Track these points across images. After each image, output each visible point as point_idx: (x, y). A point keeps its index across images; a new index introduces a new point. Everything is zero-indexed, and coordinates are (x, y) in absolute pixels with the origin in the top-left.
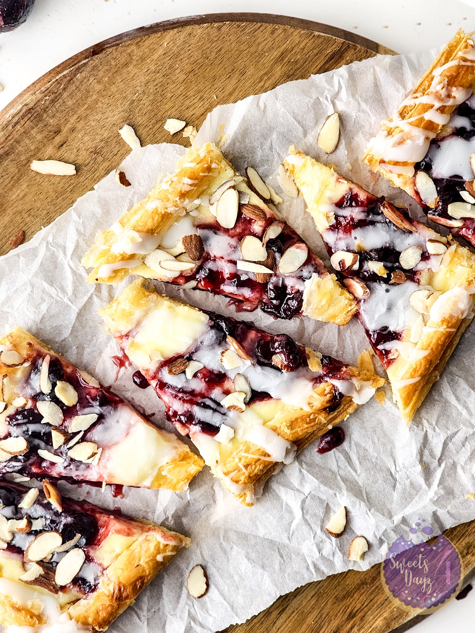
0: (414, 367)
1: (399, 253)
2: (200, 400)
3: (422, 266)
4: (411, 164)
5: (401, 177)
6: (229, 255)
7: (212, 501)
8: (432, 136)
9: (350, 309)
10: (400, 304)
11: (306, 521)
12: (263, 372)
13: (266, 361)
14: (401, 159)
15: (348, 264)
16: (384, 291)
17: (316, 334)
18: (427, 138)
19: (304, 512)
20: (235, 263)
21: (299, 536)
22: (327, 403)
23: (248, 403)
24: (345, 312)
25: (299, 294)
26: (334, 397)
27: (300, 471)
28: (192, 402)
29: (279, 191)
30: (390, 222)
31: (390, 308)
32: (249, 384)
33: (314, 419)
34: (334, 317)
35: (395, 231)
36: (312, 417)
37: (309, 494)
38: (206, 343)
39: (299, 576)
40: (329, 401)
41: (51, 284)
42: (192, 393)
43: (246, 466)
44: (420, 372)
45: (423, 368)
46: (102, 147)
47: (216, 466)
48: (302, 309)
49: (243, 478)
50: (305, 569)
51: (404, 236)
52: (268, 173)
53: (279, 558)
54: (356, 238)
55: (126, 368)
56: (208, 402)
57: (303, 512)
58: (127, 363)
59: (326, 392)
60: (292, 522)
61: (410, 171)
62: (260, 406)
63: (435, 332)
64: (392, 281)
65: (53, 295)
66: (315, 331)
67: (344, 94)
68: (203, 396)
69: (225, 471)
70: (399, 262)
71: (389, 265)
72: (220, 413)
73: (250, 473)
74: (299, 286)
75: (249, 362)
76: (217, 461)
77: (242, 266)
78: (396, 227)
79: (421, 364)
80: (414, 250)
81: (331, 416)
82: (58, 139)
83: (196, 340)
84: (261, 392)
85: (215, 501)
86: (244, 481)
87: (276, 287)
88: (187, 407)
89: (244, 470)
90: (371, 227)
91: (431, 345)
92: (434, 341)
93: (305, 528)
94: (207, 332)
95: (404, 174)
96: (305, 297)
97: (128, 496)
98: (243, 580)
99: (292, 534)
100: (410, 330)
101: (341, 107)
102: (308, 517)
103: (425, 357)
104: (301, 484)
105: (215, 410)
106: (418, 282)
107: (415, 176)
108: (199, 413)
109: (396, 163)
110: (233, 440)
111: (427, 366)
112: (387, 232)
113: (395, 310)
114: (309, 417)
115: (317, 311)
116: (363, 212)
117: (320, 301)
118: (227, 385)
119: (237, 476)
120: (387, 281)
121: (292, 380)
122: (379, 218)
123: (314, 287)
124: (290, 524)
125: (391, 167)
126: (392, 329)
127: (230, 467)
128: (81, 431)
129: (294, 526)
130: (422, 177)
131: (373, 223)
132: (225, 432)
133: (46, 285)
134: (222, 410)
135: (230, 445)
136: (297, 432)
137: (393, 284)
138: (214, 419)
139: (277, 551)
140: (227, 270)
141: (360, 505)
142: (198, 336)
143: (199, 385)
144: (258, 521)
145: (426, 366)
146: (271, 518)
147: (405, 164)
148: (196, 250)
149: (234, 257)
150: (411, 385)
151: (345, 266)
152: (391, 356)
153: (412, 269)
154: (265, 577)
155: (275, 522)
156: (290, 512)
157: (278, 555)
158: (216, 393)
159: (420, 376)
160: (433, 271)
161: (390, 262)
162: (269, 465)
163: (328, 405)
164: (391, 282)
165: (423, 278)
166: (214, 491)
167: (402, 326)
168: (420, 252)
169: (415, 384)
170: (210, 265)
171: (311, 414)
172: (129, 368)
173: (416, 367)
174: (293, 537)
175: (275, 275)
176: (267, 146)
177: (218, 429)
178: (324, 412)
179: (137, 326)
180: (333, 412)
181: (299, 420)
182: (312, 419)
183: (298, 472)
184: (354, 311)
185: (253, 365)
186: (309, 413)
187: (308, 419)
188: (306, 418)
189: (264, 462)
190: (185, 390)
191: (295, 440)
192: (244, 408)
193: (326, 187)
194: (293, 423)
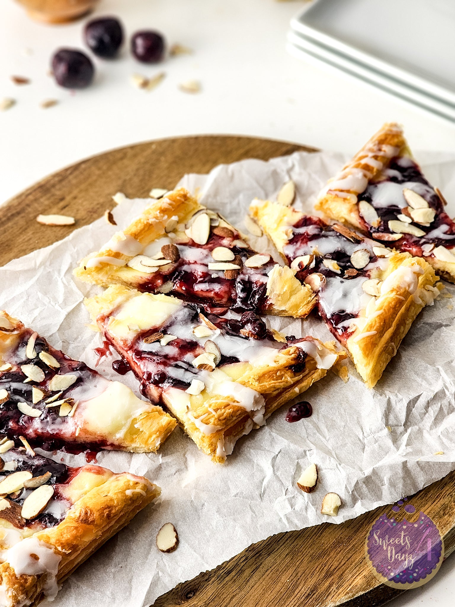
0: (370, 324)
1: (350, 257)
2: (173, 363)
3: (371, 266)
4: (355, 193)
5: (346, 201)
6: (201, 260)
7: (183, 467)
8: (370, 175)
9: (310, 299)
10: (354, 292)
11: (277, 477)
12: (232, 339)
13: (235, 334)
14: (345, 187)
15: (305, 264)
16: (339, 283)
18: (365, 176)
19: (275, 468)
20: (207, 266)
21: (270, 494)
22: (292, 360)
23: (218, 366)
24: (305, 302)
25: (263, 286)
26: (299, 357)
27: (270, 435)
28: (165, 364)
30: (340, 235)
31: (345, 295)
32: (220, 351)
33: (281, 377)
34: (297, 307)
35: (345, 241)
36: (278, 374)
37: (279, 453)
38: (179, 318)
39: (271, 527)
40: (294, 359)
41: (45, 294)
42: (166, 356)
43: (216, 410)
44: (375, 328)
45: (378, 324)
46: (98, 208)
47: (187, 413)
48: (266, 295)
49: (212, 420)
50: (278, 521)
51: (353, 245)
53: (251, 512)
54: (311, 247)
55: (107, 357)
56: (180, 363)
57: (274, 468)
58: (108, 353)
59: (291, 353)
60: (263, 480)
61: (354, 200)
62: (230, 368)
63: (386, 299)
64: (346, 276)
65: (46, 303)
67: (297, 169)
68: (175, 359)
69: (195, 415)
70: (350, 262)
71: (342, 264)
72: (192, 372)
73: (220, 416)
74: (263, 280)
75: (218, 331)
76: (188, 407)
77: (212, 267)
78: (346, 238)
79: (376, 322)
80: (363, 253)
81: (296, 378)
82: (62, 204)
83: (170, 316)
84: (230, 357)
85: (187, 467)
86: (214, 422)
87: (243, 281)
88: (161, 368)
89: (214, 413)
90: (324, 238)
91: (384, 308)
92: (386, 304)
93: (276, 485)
94: (181, 310)
95: (348, 197)
96: (268, 287)
97: (101, 462)
98: (215, 534)
99: (264, 491)
100: (365, 310)
101: (295, 177)
102: (278, 474)
103: (379, 316)
104: (271, 445)
105: (187, 370)
106: (369, 276)
107: (357, 204)
108: (171, 372)
109: (342, 191)
110: (203, 392)
111: (382, 324)
112: (339, 242)
113: (349, 296)
114: (276, 374)
115: (280, 298)
116: (317, 228)
117: (283, 288)
118: (198, 351)
119: (207, 418)
120: (342, 275)
121: (259, 346)
122: (331, 233)
123: (276, 275)
124: (262, 482)
125: (338, 193)
126: (348, 311)
127: (199, 412)
128: (60, 391)
129: (265, 483)
130: (364, 205)
131: (326, 237)
132: (196, 386)
133: (40, 295)
134: (194, 370)
135: (200, 397)
136: (265, 386)
137: (346, 278)
138: (186, 377)
139: (249, 508)
140: (199, 270)
141: (330, 461)
142: (172, 312)
143: (173, 351)
144: (229, 482)
145: (380, 323)
146: (242, 477)
147: (348, 191)
148: (173, 254)
149: (205, 261)
150: (368, 337)
151: (303, 265)
153: (362, 269)
154: (237, 528)
155: (246, 481)
156: (262, 471)
157: (250, 511)
158: (188, 357)
159: (376, 330)
160: (381, 268)
161: (343, 262)
163: (293, 362)
164: (345, 277)
165: (373, 273)
166: (186, 459)
167: (358, 307)
168: (369, 255)
169: (372, 337)
170: (185, 268)
171: (278, 370)
172: (109, 357)
173: (372, 324)
174: (265, 495)
175: (242, 273)
176: (235, 203)
177: (189, 385)
178: (290, 371)
179: (118, 308)
180: (299, 374)
181: (266, 375)
182: (279, 376)
183: (268, 435)
184: (314, 302)
185: (222, 334)
186: (275, 369)
187: (275, 375)
188: (272, 374)
189: (234, 407)
190: (159, 354)
191: (263, 392)
192: (214, 366)
193: (284, 216)
194: (260, 378)
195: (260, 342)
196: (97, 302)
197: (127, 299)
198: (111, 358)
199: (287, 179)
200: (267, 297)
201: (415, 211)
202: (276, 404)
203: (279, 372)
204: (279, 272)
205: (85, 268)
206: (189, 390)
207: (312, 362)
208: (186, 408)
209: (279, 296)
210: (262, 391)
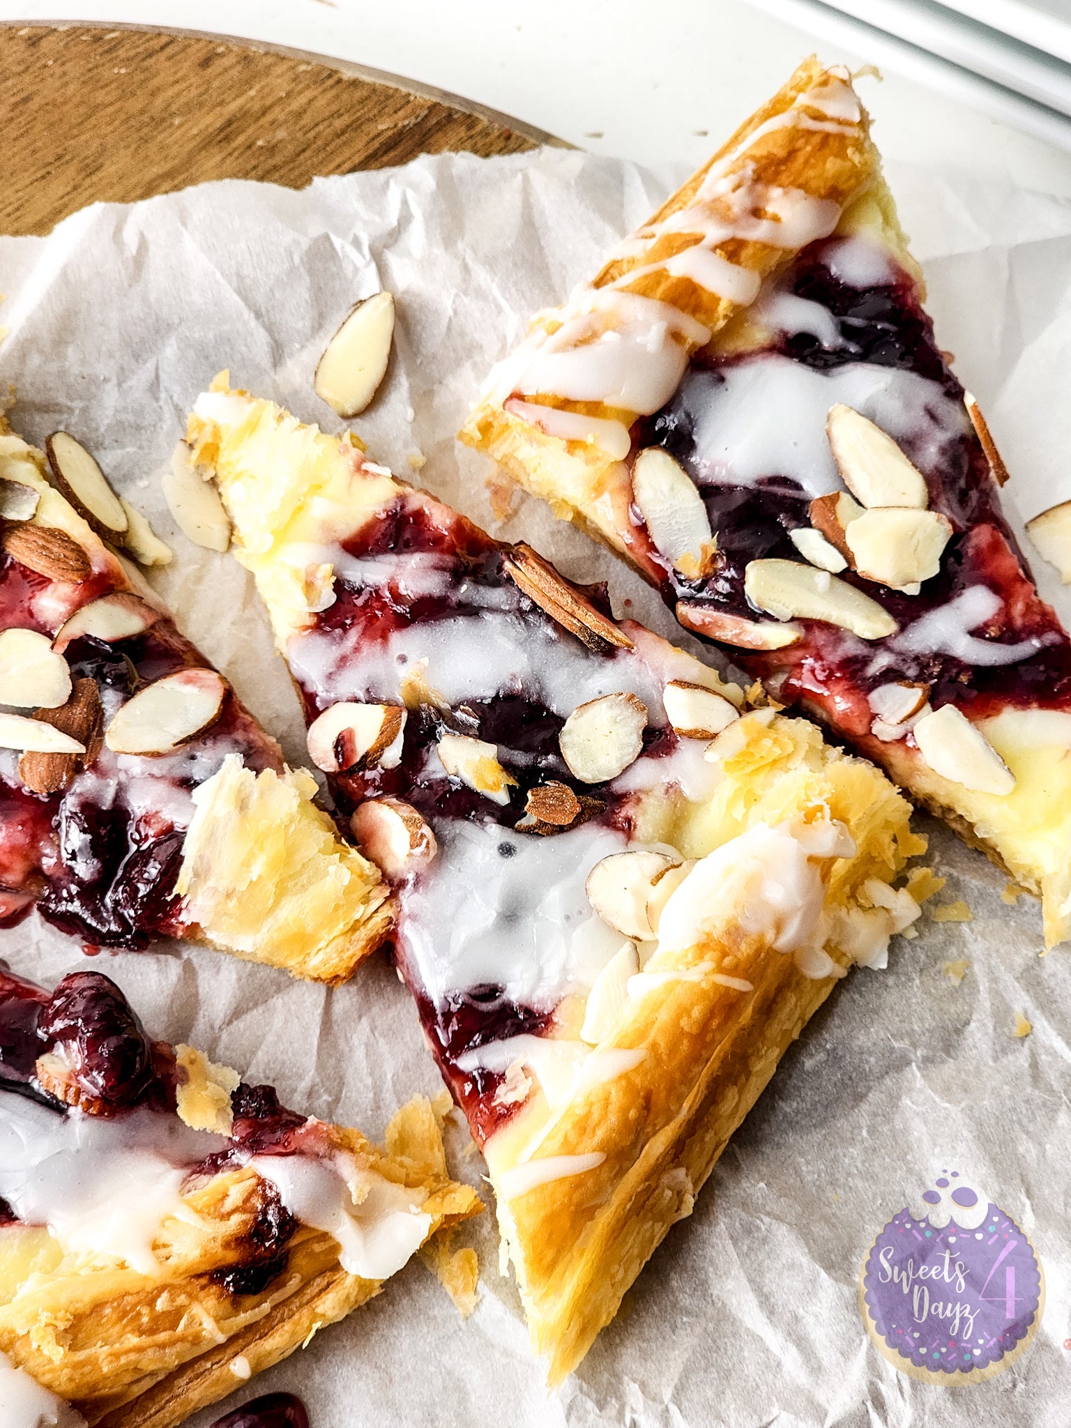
0: (580, 1111)
1: (560, 721)
3: (648, 774)
4: (622, 414)
5: (579, 452)
8: (696, 333)
9: (360, 912)
10: (553, 900)
13: (13, 1077)
14: (582, 390)
15: (363, 744)
16: (495, 851)
17: (240, 1025)
18: (675, 336)
22: (227, 1245)
24: (341, 927)
25: (171, 842)
26: (259, 1229)
29: (166, 526)
30: (535, 608)
31: (511, 916)
33: (173, 1317)
34: (302, 941)
35: (550, 642)
36: (161, 1304)
40: (239, 1241)
44: (600, 1134)
45: (613, 1119)
51: (582, 664)
52: (137, 471)
54: (403, 659)
59: (229, 1204)
61: (616, 442)
63: (670, 987)
64: (530, 820)
66: (237, 1013)
67: (416, 236)
70: (558, 754)
71: (521, 759)
74: (173, 812)
78: (557, 627)
79: (607, 1102)
80: (616, 711)
81: (244, 1318)
87: (90, 813)
90: (462, 622)
91: (652, 1033)
92: (664, 1017)
95: (590, 440)
96: (188, 850)
101: (405, 276)
103: (625, 1076)
106: (627, 830)
107: (630, 461)
109: (565, 404)
111: (632, 1114)
112: (521, 643)
113: (531, 926)
114: (151, 1303)
115: (232, 904)
116: (437, 568)
117: (247, 864)
120: (508, 816)
122: (496, 596)
125: (546, 413)
126: (515, 994)
130: (655, 465)
131: (471, 611)
136: (95, 1362)
137: (531, 832)
145: (625, 1111)
147: (594, 409)
150: (562, 1180)
151: (353, 751)
152: (504, 1095)
153: (607, 784)
159: (602, 1148)
160: (687, 791)
161: (526, 749)
163: (232, 1256)
164: (523, 822)
165: (648, 817)
167: (555, 981)
168: (640, 721)
169: (578, 1182)
171: (161, 1289)
173: (588, 1115)
175: (94, 767)
176: (139, 380)
178: (214, 1289)
180: (254, 1299)
181: (108, 1311)
182: (165, 1314)
184: (377, 925)
186: (149, 1287)
187: (145, 1311)
188: (136, 1305)
191: (81, 1395)
193: (317, 488)
194: (80, 1325)
195: (109, 1130)
199: (368, 282)
200: (178, 899)
201: (867, 516)
203: (165, 1295)
204: (239, 791)
207: (318, 1248)
209: (228, 896)
210: (77, 1387)
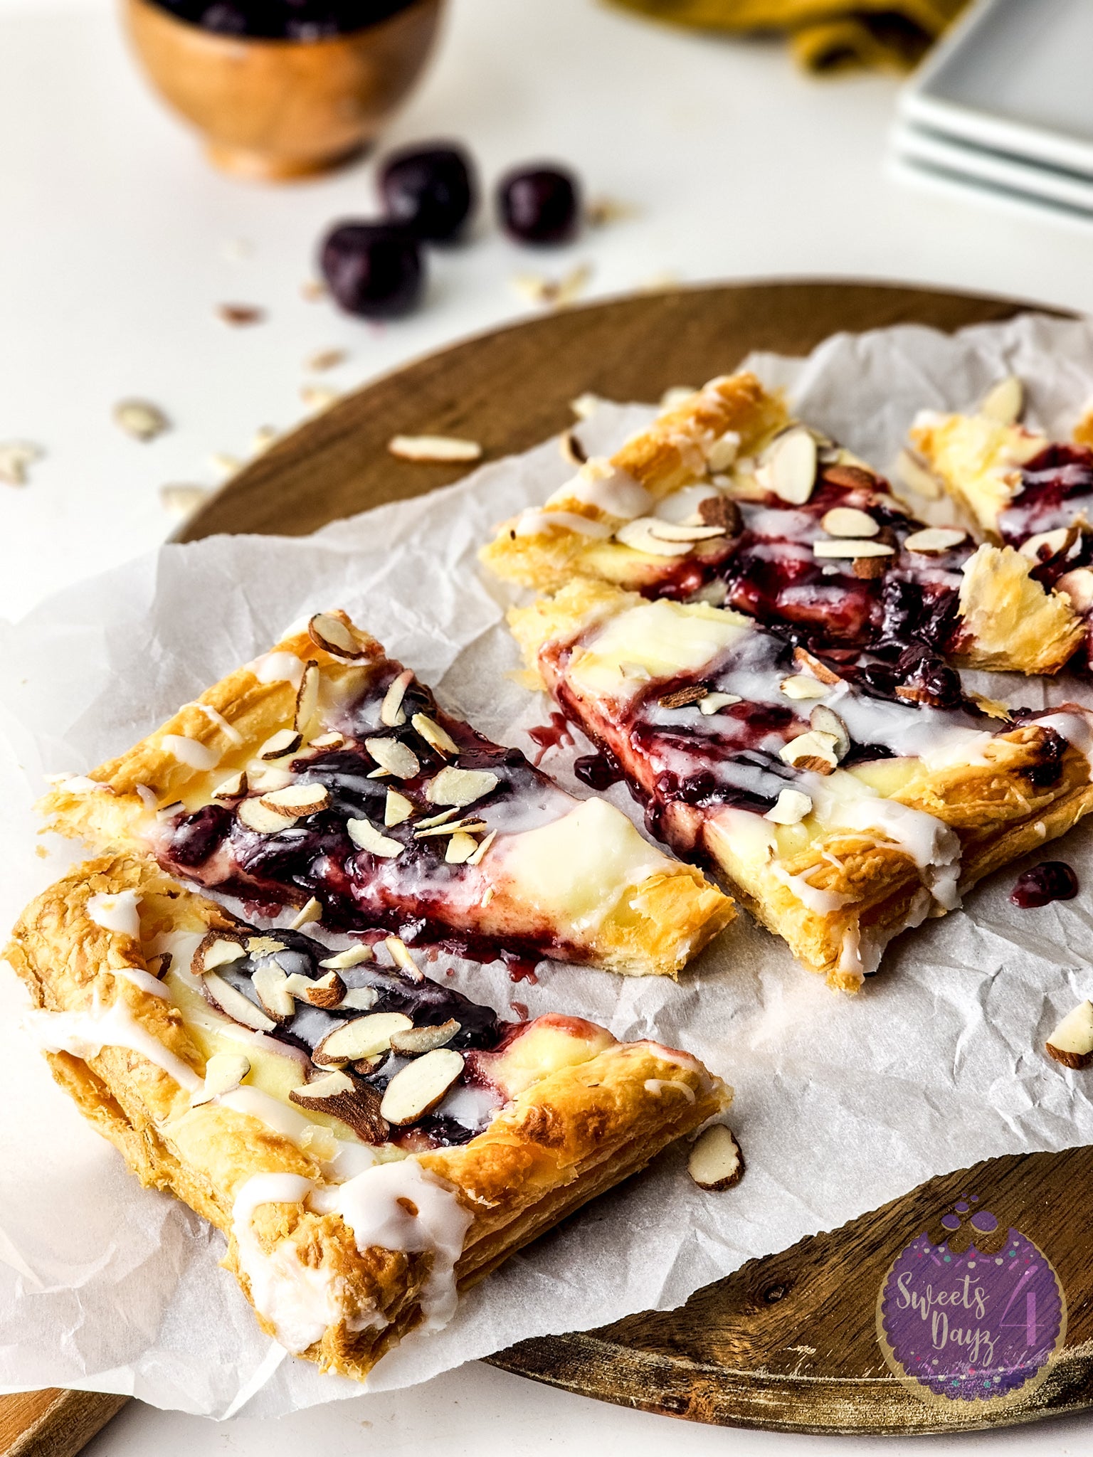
2: (733, 754)
6: (797, 534)
7: (754, 1001)
9: (1066, 628)
11: (995, 1030)
12: (876, 705)
13: (883, 695)
15: (1055, 549)
19: (989, 1009)
20: (810, 547)
21: (977, 1069)
22: (1028, 755)
23: (845, 764)
24: (1056, 636)
25: (951, 598)
26: (1045, 748)
27: (973, 931)
28: (714, 756)
32: (847, 731)
33: (1001, 793)
34: (1033, 645)
36: (994, 785)
37: (998, 974)
38: (747, 656)
39: (982, 1141)
40: (1034, 753)
41: (409, 604)
42: (715, 738)
43: (842, 858)
47: (769, 863)
48: (959, 613)
49: (832, 880)
50: (999, 1130)
53: (927, 1108)
54: (1071, 512)
55: (562, 747)
56: (750, 755)
57: (985, 1009)
58: (563, 739)
59: (1025, 739)
60: (957, 1036)
62: (874, 771)
65: (411, 626)
67: (1027, 349)
68: (736, 744)
69: (792, 867)
72: (779, 775)
73: (851, 871)
74: (951, 582)
75: (844, 686)
76: (771, 849)
77: (823, 550)
81: (1040, 800)
82: (449, 417)
83: (724, 651)
84: (872, 746)
85: (762, 1003)
86: (838, 885)
87: (901, 584)
88: (704, 763)
89: (837, 864)
93: (992, 1047)
94: (749, 638)
96: (963, 595)
97: (546, 983)
98: (837, 1152)
99: (960, 1062)
101: (1025, 370)
102: (998, 1022)
104: (977, 955)
105: (766, 770)
108: (729, 772)
110: (807, 819)
114: (989, 784)
115: (992, 622)
116: (1081, 471)
117: (1000, 598)
118: (793, 729)
119: (820, 875)
121: (944, 724)
123: (984, 568)
124: (954, 1040)
127: (800, 861)
128: (452, 807)
129: (963, 1042)
132: (790, 803)
133: (396, 606)
134: (784, 771)
135: (799, 831)
136: (962, 809)
138: (765, 785)
139: (922, 1098)
140: (792, 557)
142: (729, 643)
143: (731, 727)
144: (870, 1037)
146: (904, 1026)
148: (727, 517)
149: (807, 538)
151: (1050, 552)
154: (893, 1140)
155: (913, 1035)
156: (954, 1014)
157: (925, 1104)
158: (769, 741)
162: (895, 863)
163: (1032, 760)
170: (758, 551)
171: (993, 777)
172: (567, 747)
174: (963, 1072)
175: (898, 566)
176: (872, 424)
177: (772, 803)
178: (1023, 779)
179: (596, 628)
180: (1045, 790)
181: (964, 787)
182: (996, 791)
183: (968, 931)
184: (1077, 635)
185: (853, 694)
186: (987, 774)
187: (985, 788)
188: (979, 785)
189: (885, 852)
190: (698, 731)
191: (957, 824)
192: (833, 761)
193: (1000, 443)
194: (949, 794)
195: (944, 716)
196: (542, 612)
197: (616, 612)
198: (572, 750)
199: (1000, 370)
200: (962, 617)
202: (987, 859)
203: (996, 781)
204: (992, 561)
205: (513, 534)
206: (774, 814)
207: (1078, 765)
208: (767, 850)
209: (989, 618)
210: (955, 820)
